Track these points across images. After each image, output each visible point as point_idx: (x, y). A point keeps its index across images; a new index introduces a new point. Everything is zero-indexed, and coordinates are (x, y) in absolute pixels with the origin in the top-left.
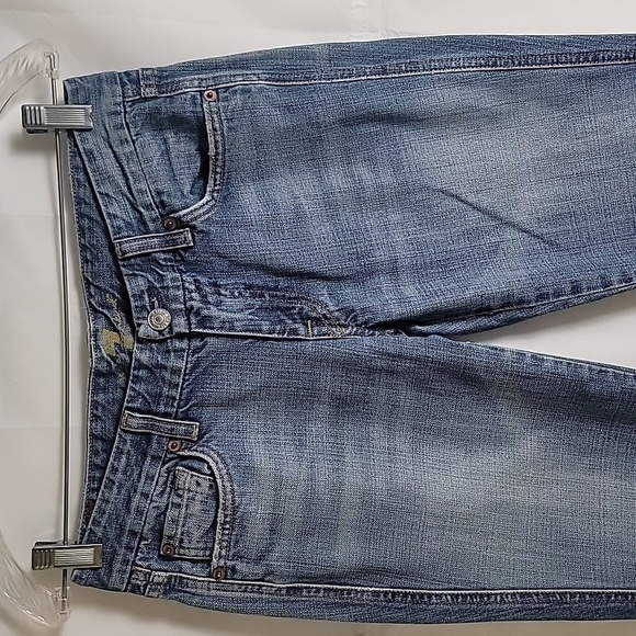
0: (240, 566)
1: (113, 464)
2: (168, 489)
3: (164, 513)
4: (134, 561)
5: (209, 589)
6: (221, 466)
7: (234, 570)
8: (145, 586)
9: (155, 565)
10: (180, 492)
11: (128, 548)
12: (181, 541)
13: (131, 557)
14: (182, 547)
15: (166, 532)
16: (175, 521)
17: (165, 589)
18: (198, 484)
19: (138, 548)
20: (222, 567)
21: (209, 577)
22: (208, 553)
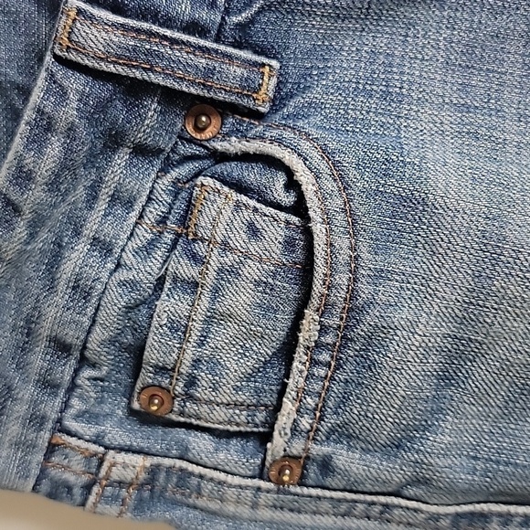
0: (347, 459)
1: (20, 158)
2: (168, 237)
3: (150, 302)
4: (59, 421)
5: (255, 506)
6: (329, 185)
7: (326, 465)
8: (88, 488)
9: (116, 435)
10: (200, 248)
11: (48, 385)
12: (192, 382)
13: (51, 408)
14: (190, 397)
15: (152, 355)
16: (179, 329)
17: (140, 500)
18: (253, 231)
19: (73, 386)
20: (296, 458)
21: (261, 477)
22: (261, 416)
